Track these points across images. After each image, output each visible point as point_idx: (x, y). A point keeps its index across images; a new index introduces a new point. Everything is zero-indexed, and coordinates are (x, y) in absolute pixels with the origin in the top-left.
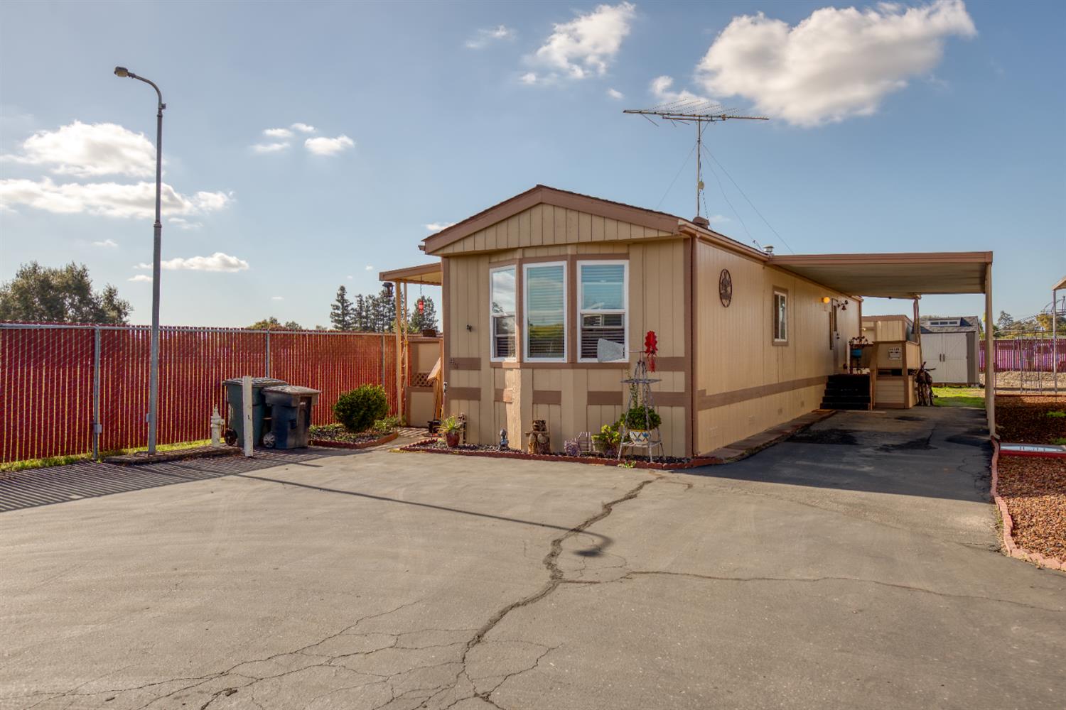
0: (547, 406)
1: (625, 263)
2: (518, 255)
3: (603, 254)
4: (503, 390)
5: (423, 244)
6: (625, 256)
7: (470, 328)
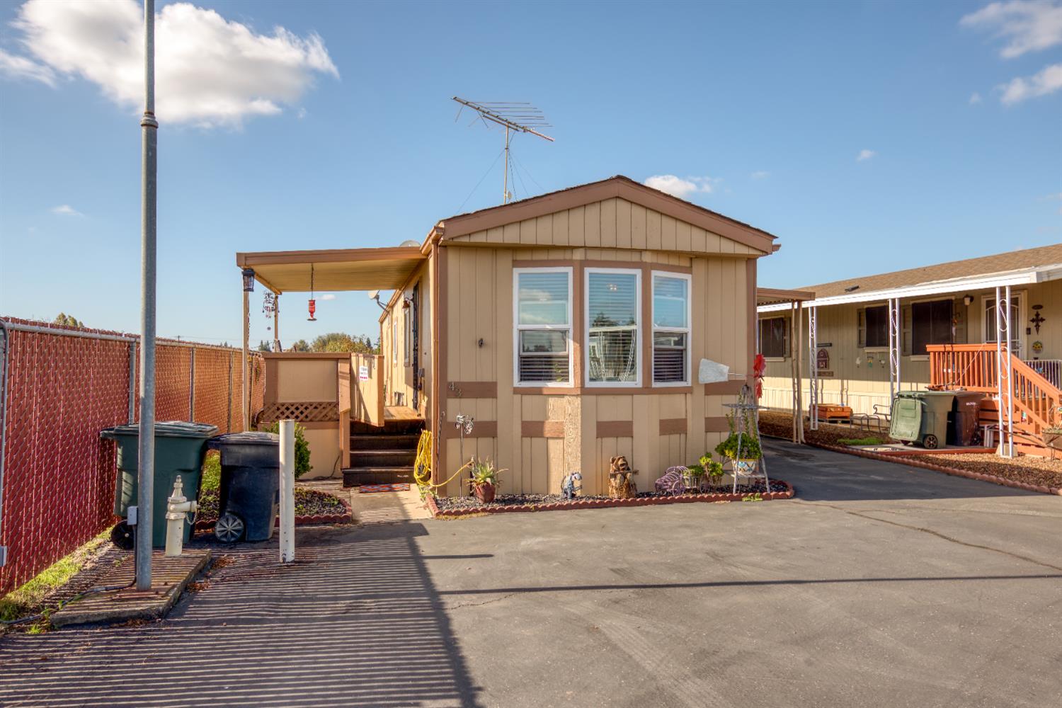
0: (615, 438)
1: (688, 277)
2: (578, 255)
3: (672, 266)
4: (542, 423)
5: (442, 225)
6: (688, 270)
7: (481, 343)
